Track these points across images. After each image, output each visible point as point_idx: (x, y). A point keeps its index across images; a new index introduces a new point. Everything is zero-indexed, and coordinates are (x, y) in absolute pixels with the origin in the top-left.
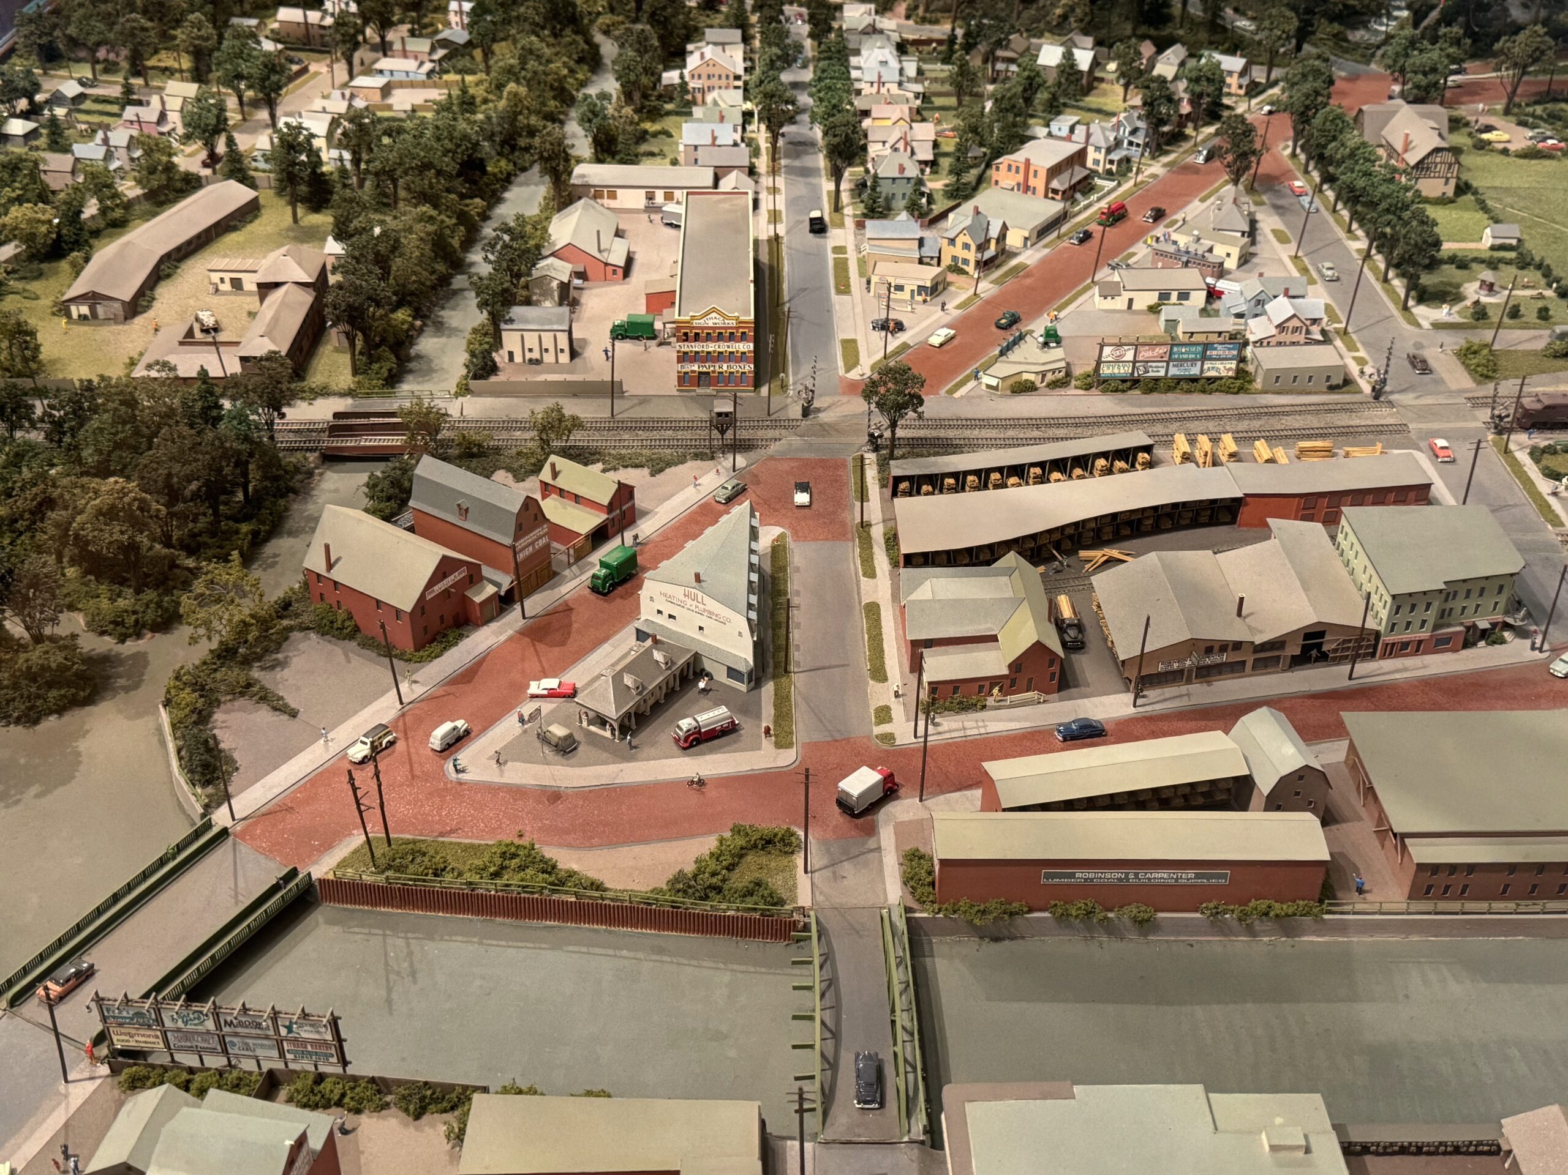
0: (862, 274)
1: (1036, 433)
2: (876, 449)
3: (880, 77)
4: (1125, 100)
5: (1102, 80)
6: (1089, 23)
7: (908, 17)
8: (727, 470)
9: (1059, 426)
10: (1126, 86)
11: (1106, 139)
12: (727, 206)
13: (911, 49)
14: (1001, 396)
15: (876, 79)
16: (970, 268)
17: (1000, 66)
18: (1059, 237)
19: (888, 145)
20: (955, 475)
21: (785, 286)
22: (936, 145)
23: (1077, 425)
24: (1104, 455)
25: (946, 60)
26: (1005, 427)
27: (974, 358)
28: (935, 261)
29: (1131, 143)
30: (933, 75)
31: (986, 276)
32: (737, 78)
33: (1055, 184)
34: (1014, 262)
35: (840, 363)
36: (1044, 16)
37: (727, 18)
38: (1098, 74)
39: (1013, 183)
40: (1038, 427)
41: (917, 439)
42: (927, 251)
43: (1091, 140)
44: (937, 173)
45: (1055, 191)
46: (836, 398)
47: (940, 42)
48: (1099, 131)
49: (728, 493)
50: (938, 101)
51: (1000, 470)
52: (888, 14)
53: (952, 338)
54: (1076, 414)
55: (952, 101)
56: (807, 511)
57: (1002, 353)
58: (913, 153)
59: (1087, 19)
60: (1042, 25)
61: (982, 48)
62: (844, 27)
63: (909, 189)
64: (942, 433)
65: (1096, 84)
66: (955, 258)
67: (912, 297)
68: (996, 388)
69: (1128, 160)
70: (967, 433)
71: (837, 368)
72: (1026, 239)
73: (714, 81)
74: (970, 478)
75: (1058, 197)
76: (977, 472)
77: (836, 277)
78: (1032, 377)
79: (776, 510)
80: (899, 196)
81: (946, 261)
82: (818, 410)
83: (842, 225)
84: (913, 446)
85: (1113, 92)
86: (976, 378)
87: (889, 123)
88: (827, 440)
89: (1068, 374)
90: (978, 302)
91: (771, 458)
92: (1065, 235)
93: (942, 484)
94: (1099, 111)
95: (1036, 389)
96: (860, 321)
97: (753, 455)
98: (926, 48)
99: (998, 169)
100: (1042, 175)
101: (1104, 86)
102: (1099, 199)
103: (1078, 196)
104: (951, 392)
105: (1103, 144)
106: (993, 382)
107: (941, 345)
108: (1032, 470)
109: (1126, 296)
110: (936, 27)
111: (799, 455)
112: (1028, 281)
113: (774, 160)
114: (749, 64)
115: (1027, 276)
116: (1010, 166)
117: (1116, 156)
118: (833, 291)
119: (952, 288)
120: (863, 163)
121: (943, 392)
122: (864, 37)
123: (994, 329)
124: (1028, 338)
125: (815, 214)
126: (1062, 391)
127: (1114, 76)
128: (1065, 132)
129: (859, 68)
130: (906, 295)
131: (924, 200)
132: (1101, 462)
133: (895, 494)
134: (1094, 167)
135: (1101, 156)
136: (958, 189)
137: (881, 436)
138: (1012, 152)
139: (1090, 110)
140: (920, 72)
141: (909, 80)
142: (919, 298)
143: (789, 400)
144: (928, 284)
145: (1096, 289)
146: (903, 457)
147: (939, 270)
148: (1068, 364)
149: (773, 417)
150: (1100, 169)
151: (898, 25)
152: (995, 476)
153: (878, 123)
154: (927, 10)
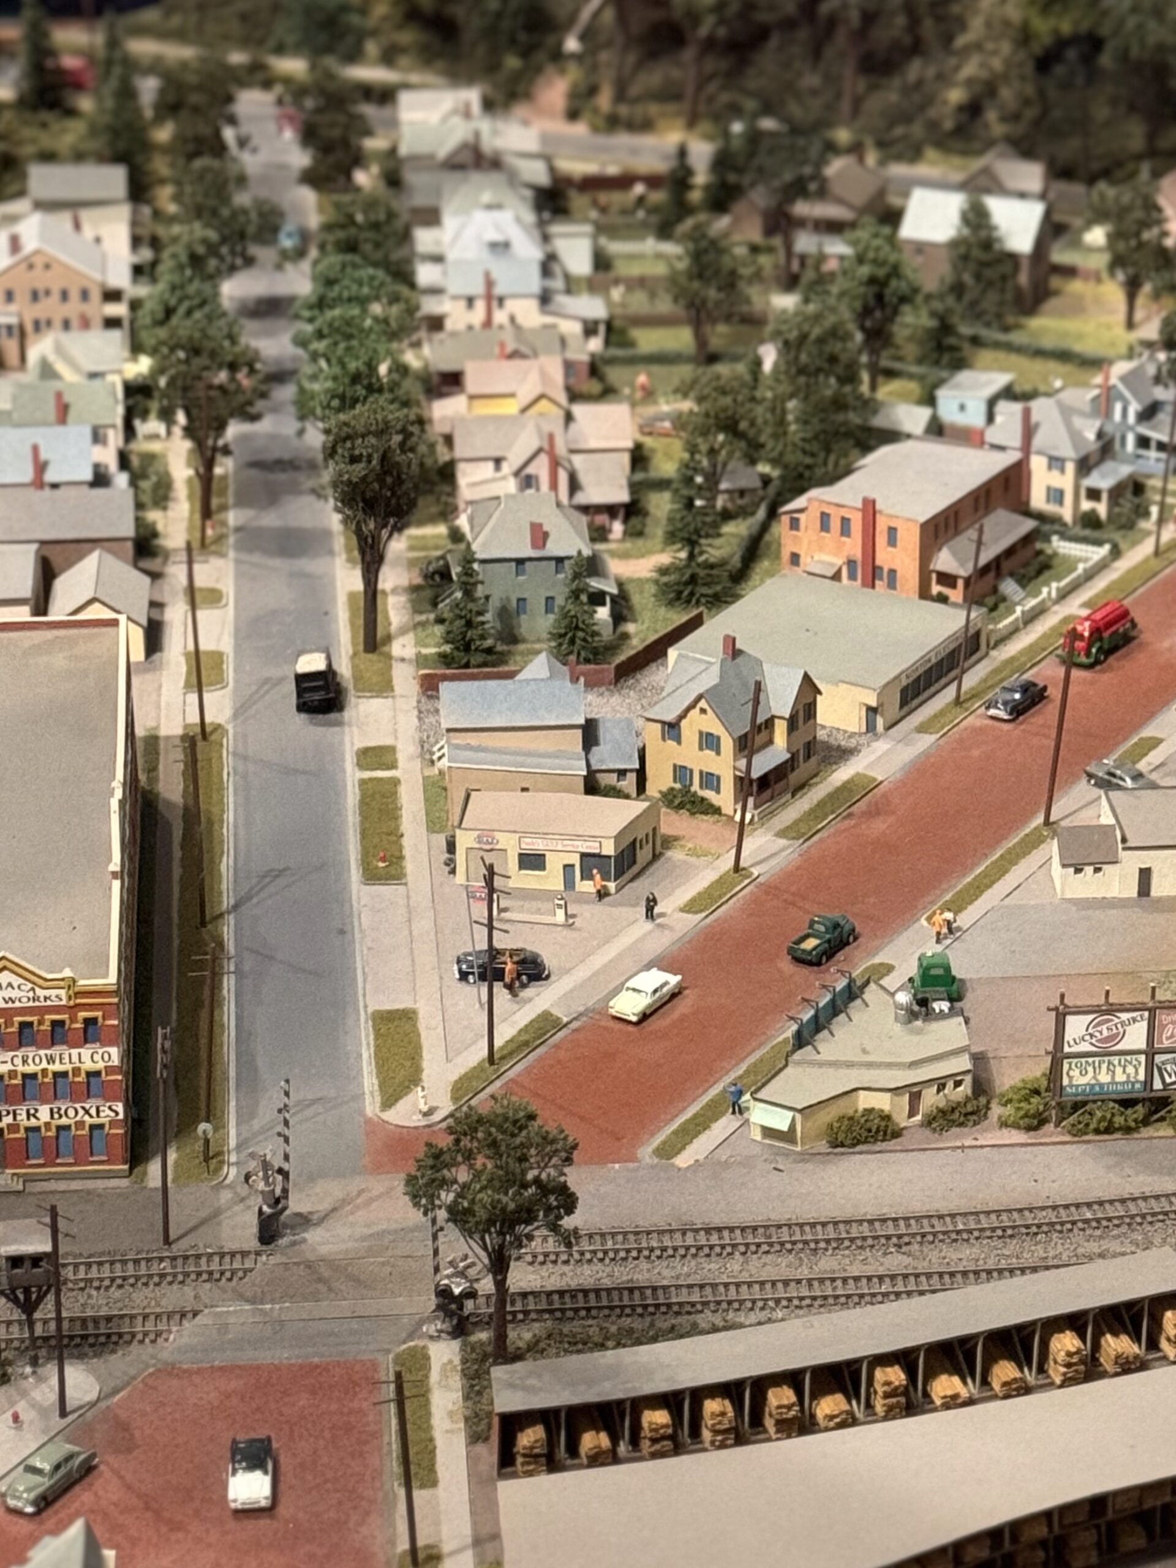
0: (434, 823)
1: (896, 1262)
2: (460, 1329)
3: (490, 283)
4: (1130, 324)
5: (1070, 272)
6: (1037, 123)
7: (573, 115)
8: (43, 1412)
9: (957, 1237)
10: (1132, 287)
11: (1075, 437)
12: (59, 661)
13: (578, 201)
14: (805, 1157)
15: (477, 288)
16: (725, 798)
17: (805, 242)
18: (958, 702)
19: (507, 468)
20: (670, 1400)
21: (226, 865)
22: (639, 457)
23: (1006, 1234)
24: (1074, 1322)
25: (664, 232)
26: (814, 1248)
27: (731, 1050)
28: (629, 783)
29: (1143, 442)
30: (635, 270)
31: (765, 817)
32: (112, 296)
33: (945, 560)
34: (842, 774)
35: (369, 1081)
36: (922, 107)
37: (94, 131)
38: (1060, 255)
39: (839, 561)
40: (901, 1243)
41: (573, 1293)
42: (606, 756)
43: (1037, 441)
44: (640, 534)
45: (948, 580)
46: (356, 1184)
47: (653, 181)
48: (1056, 415)
49: (43, 1483)
50: (648, 340)
51: (792, 1378)
52: (520, 110)
53: (674, 996)
54: (1006, 1202)
55: (681, 339)
56: (264, 1522)
57: (801, 1040)
58: (574, 486)
59: (1031, 113)
60: (917, 130)
61: (760, 197)
62: (404, 150)
63: (559, 586)
64: (642, 1273)
65: (1055, 282)
66: (681, 772)
67: (569, 883)
68: (788, 1136)
69: (1136, 487)
70: (711, 1269)
71: (359, 1097)
72: (872, 711)
73: (50, 307)
74: (712, 1406)
75: (956, 595)
76: (730, 1390)
77: (364, 835)
78: (882, 1102)
79: (176, 1526)
80: (537, 603)
81: (660, 780)
82: (304, 1221)
83: (384, 687)
84: (559, 1315)
85: (1098, 301)
86: (738, 1109)
87: (511, 408)
88: (324, 1308)
89: (981, 1087)
90: (745, 891)
91: (170, 1371)
92: (974, 695)
93: (636, 1427)
94: (1064, 356)
95: (897, 1134)
96: (426, 958)
97: (119, 1363)
98: (616, 199)
99: (795, 524)
100: (910, 540)
101: (1076, 286)
102: (1064, 595)
103: (1009, 587)
104: (668, 1151)
105: (1068, 451)
106: (781, 1121)
107: (645, 1017)
108: (880, 1374)
109: (1131, 863)
110: (647, 141)
111: (248, 1356)
112: (879, 826)
113: (207, 513)
114: (146, 254)
115: (875, 812)
116: (825, 518)
117: (1103, 479)
118: (355, 874)
119: (675, 855)
120: (448, 512)
121: (646, 1152)
122: (450, 179)
123: (786, 965)
124: (872, 993)
125: (312, 663)
126: (965, 1137)
127: (1100, 261)
128: (975, 417)
129: (438, 259)
130: (551, 879)
131: (603, 613)
132: (1065, 1343)
133: (506, 1460)
134: (1050, 508)
135: (1065, 481)
136: (693, 579)
137: (471, 1294)
138: (831, 480)
139: (1039, 353)
140: (602, 262)
141: (572, 285)
142: (588, 887)
143: (226, 1196)
144: (609, 849)
145: (1053, 847)
146: (535, 1349)
147: (637, 807)
148: (979, 1059)
149: (177, 1249)
150: (1067, 513)
151: (545, 139)
152: (780, 1398)
153: (484, 409)
154: (620, 96)
